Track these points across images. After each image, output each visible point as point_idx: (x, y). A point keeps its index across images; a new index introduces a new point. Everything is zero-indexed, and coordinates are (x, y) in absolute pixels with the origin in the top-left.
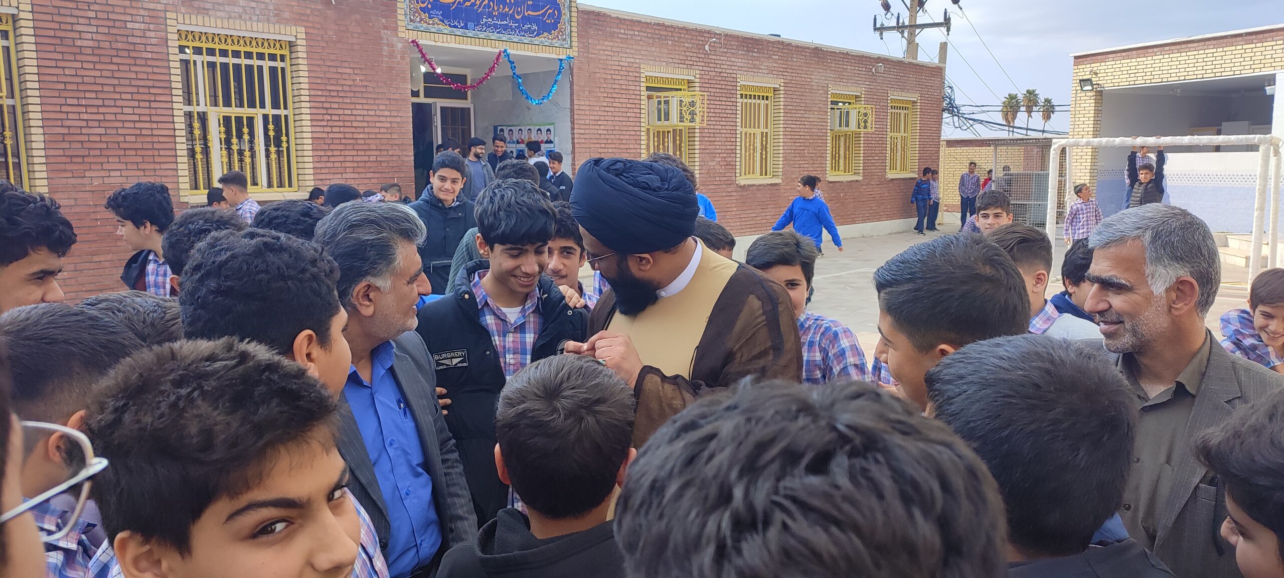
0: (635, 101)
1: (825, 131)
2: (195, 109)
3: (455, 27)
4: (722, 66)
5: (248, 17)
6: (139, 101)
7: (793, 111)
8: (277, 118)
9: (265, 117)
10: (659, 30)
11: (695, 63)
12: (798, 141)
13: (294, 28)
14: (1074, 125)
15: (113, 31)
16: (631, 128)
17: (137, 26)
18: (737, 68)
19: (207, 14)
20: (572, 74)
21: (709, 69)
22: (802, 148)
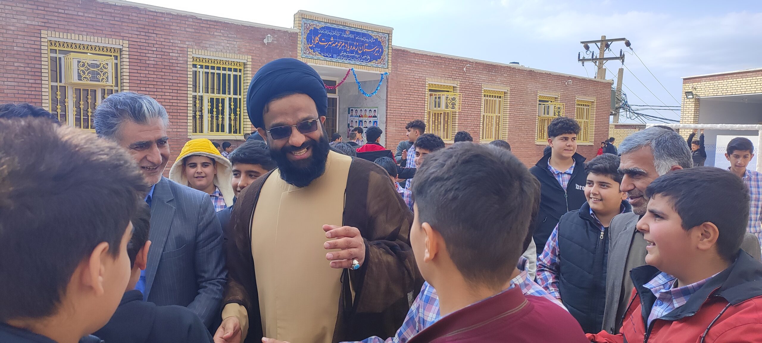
0: (422, 97)
1: (535, 116)
2: (198, 94)
3: (327, 56)
4: (473, 79)
5: (225, 51)
6: (172, 89)
7: (515, 105)
8: (235, 99)
9: (230, 99)
10: (437, 59)
11: (457, 78)
12: (518, 121)
13: (246, 56)
14: (683, 117)
15: (163, 57)
16: (419, 111)
17: (174, 55)
18: (482, 81)
19: (206, 49)
20: (388, 82)
21: (465, 81)
22: (520, 125)
